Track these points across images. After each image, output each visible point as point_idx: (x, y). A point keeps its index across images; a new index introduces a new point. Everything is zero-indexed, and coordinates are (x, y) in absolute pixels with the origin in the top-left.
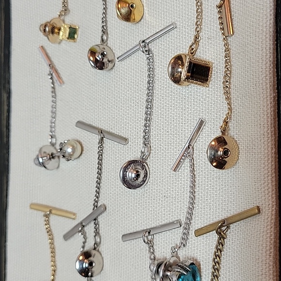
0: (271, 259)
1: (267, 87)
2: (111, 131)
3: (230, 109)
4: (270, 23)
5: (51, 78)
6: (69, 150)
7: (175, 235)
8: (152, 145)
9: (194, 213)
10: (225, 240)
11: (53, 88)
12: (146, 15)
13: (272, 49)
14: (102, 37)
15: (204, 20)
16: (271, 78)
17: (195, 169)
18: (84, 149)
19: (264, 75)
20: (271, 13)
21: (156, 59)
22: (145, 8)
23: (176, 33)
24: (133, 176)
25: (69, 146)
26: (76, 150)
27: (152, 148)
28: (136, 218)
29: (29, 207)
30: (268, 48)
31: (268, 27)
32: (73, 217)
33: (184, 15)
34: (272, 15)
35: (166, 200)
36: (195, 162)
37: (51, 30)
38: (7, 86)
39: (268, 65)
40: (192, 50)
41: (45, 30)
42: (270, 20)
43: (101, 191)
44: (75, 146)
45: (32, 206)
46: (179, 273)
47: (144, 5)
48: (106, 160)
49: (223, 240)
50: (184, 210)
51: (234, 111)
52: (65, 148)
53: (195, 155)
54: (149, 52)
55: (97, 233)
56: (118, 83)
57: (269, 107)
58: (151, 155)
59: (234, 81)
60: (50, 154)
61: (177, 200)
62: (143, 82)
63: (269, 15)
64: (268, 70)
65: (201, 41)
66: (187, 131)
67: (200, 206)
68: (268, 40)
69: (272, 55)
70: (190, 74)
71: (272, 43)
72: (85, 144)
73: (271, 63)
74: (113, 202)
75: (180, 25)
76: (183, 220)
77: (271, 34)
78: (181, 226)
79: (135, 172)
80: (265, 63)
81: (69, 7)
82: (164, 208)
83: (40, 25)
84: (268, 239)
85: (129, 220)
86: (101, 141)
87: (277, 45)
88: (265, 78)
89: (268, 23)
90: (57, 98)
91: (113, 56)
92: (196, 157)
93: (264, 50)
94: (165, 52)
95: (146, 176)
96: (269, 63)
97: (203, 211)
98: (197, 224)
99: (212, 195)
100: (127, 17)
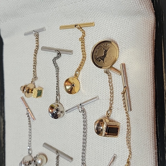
1: (151, 147)
3: (131, 153)
4: (152, 111)
5: (28, 116)
6: (40, 162)
8: (87, 164)
11: (30, 122)
12: (81, 89)
13: (153, 125)
14: (57, 97)
15: (114, 98)
16: (153, 142)
19: (149, 140)
20: (152, 105)
21: (88, 115)
22: (81, 84)
23: (98, 102)
25: (39, 159)
30: (151, 125)
31: (151, 113)
33: (103, 93)
34: (153, 106)
37: (27, 90)
38: (3, 114)
39: (151, 135)
40: (108, 115)
41: (23, 90)
42: (152, 109)
44: (43, 158)
47: (80, 83)
51: (133, 154)
52: (37, 161)
54: (83, 111)
56: (67, 125)
57: (153, 158)
59: (133, 137)
60: (29, 161)
62: (80, 127)
63: (151, 106)
64: (151, 137)
65: (113, 109)
66: (106, 160)
68: (151, 120)
69: (153, 129)
70: (107, 133)
71: (153, 122)
73: (153, 133)
75: (101, 98)
77: (152, 117)
80: (150, 134)
81: (37, 76)
83: (20, 87)
87: (156, 120)
88: (150, 142)
89: (151, 111)
90: (32, 127)
91: (63, 109)
93: (149, 126)
94: (93, 112)
96: (152, 133)
100: (70, 92)
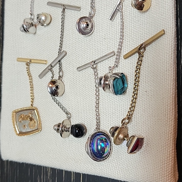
0: (172, 60)
2: (70, 4)
6: (43, 18)
7: (111, 62)
8: (96, 8)
9: (123, 45)
10: (143, 58)
17: (124, 18)
18: (53, 19)
24: (85, 26)
25: (43, 16)
26: (47, 18)
27: (96, 10)
28: (86, 55)
29: (16, 61)
32: (45, 63)
35: (105, 41)
36: (123, 14)
43: (63, 43)
44: (47, 16)
45: (18, 60)
46: (114, 78)
48: (66, 23)
49: (142, 58)
50: (116, 45)
53: (123, 9)
55: (61, 69)
58: (96, 14)
60: (31, 23)
61: (112, 40)
67: (127, 40)
72: (53, 16)
74: (71, 48)
76: (116, 51)
78: (115, 55)
79: (86, 23)
82: (104, 46)
84: (170, 48)
85: (81, 58)
86: (64, 11)
92: (124, 10)
95: (92, 27)
97: (129, 43)
98: (125, 52)
99: (134, 32)
